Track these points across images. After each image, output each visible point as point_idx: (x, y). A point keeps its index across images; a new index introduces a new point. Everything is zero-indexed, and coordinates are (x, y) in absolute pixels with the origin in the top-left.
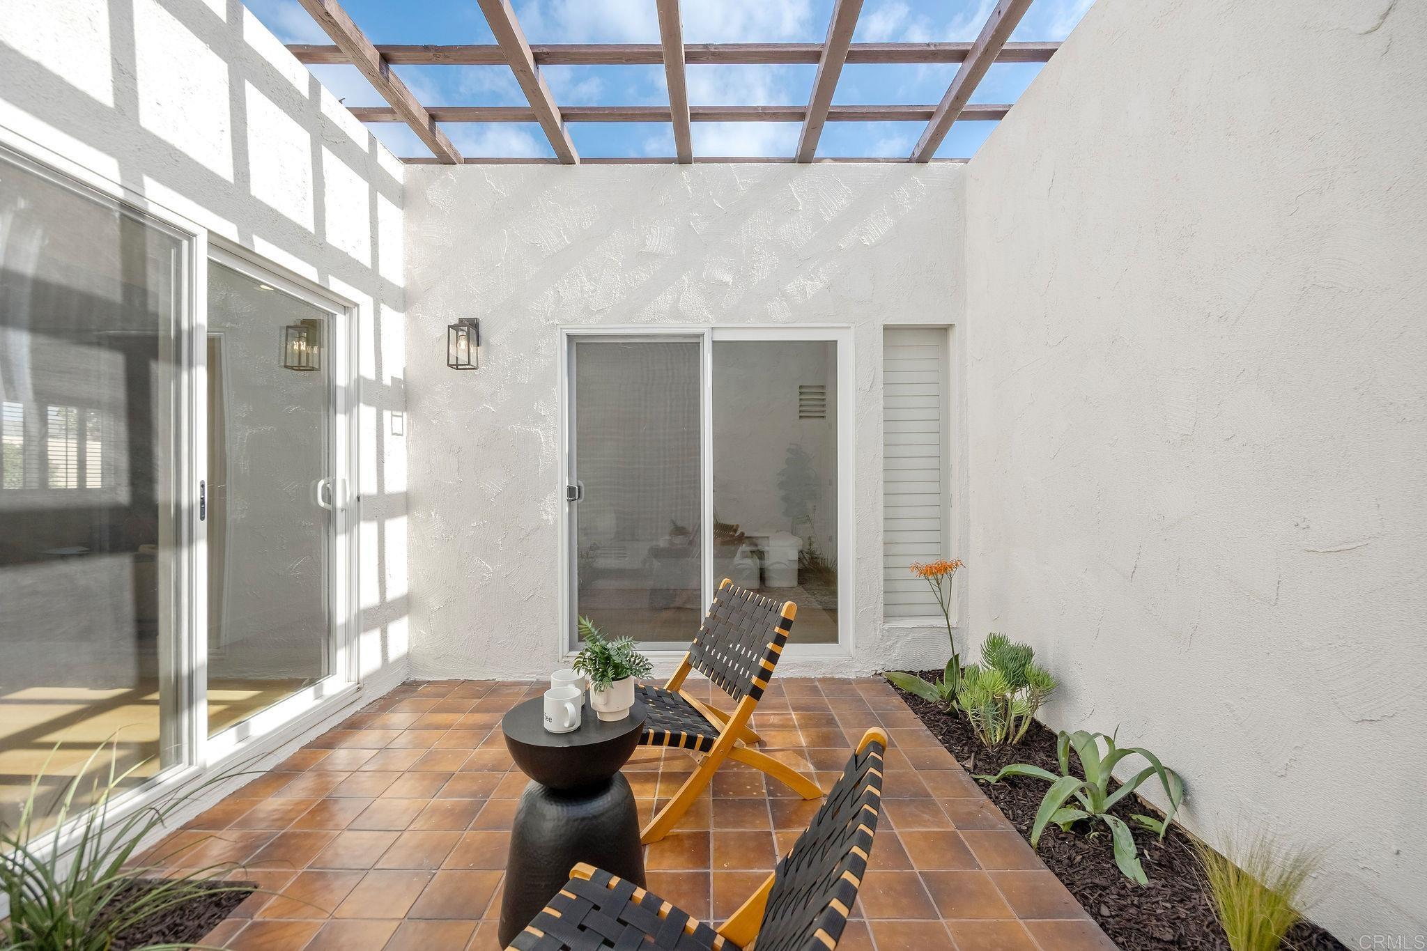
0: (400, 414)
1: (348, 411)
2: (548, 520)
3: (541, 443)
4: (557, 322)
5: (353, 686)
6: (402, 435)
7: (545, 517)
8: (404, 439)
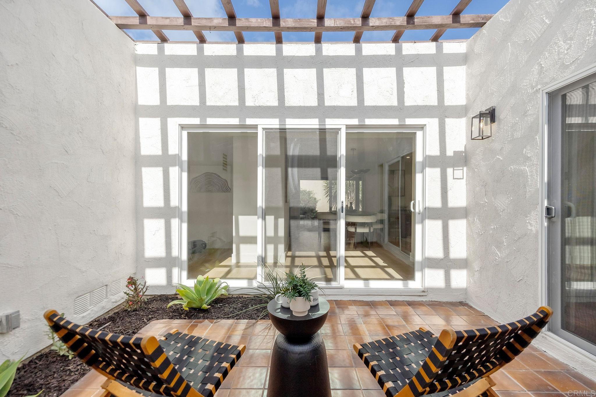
0: (462, 168)
1: (422, 172)
2: (531, 230)
3: (527, 176)
4: (539, 87)
5: (422, 289)
6: (463, 179)
7: (529, 228)
8: (464, 181)
